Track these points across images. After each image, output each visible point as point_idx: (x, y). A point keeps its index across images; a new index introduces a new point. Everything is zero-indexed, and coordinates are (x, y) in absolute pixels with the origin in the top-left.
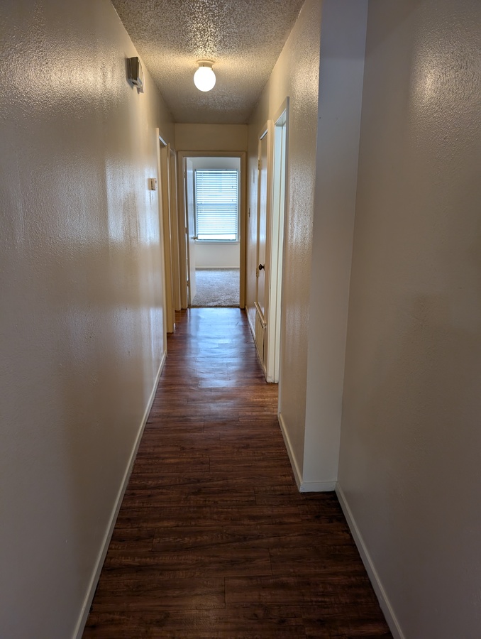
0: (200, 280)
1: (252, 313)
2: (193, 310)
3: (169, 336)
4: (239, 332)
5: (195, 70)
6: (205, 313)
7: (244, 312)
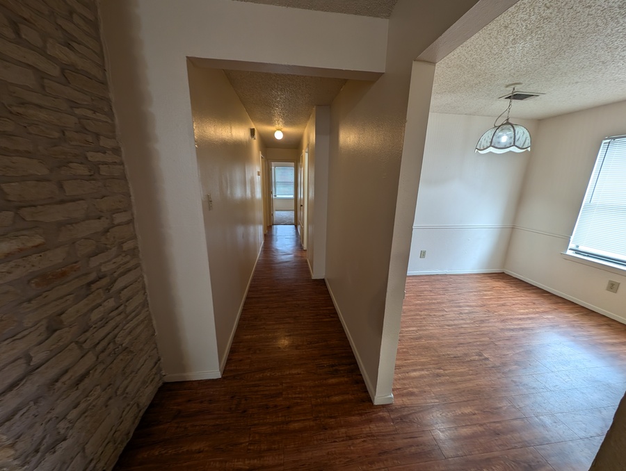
0: (278, 215)
1: (299, 227)
2: (274, 226)
3: (265, 235)
4: (294, 234)
5: (275, 131)
6: (279, 227)
7: (296, 227)
